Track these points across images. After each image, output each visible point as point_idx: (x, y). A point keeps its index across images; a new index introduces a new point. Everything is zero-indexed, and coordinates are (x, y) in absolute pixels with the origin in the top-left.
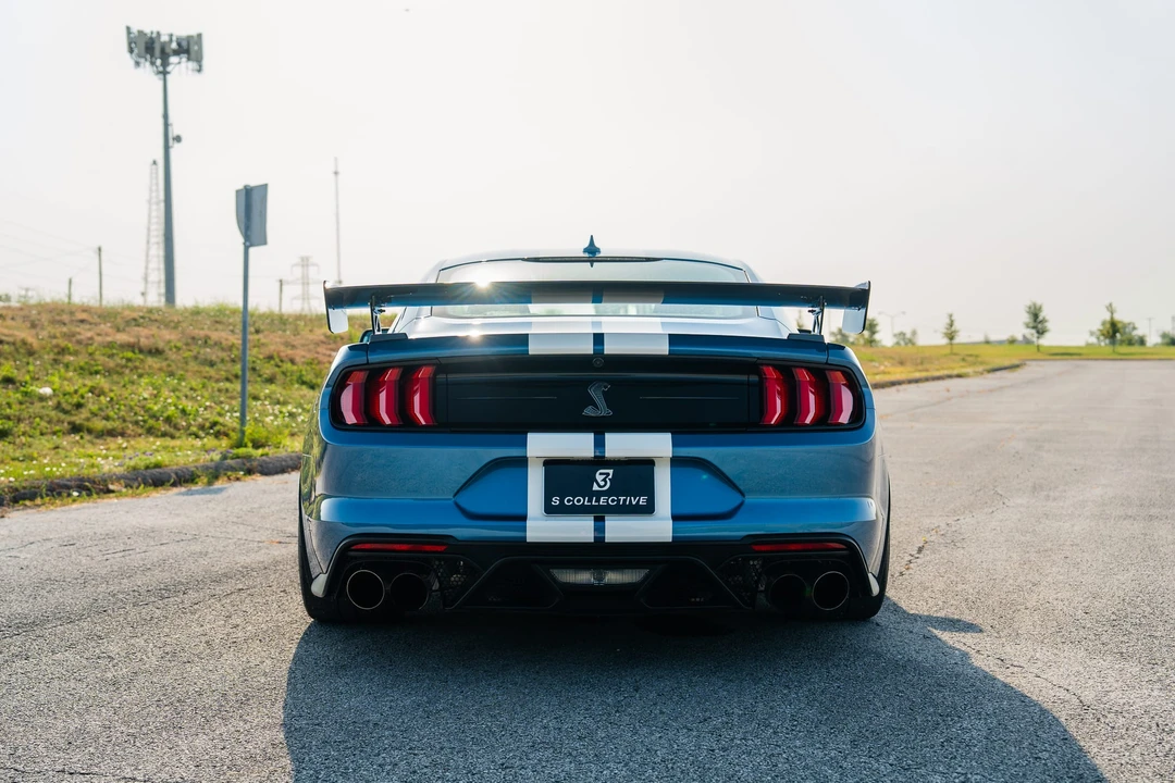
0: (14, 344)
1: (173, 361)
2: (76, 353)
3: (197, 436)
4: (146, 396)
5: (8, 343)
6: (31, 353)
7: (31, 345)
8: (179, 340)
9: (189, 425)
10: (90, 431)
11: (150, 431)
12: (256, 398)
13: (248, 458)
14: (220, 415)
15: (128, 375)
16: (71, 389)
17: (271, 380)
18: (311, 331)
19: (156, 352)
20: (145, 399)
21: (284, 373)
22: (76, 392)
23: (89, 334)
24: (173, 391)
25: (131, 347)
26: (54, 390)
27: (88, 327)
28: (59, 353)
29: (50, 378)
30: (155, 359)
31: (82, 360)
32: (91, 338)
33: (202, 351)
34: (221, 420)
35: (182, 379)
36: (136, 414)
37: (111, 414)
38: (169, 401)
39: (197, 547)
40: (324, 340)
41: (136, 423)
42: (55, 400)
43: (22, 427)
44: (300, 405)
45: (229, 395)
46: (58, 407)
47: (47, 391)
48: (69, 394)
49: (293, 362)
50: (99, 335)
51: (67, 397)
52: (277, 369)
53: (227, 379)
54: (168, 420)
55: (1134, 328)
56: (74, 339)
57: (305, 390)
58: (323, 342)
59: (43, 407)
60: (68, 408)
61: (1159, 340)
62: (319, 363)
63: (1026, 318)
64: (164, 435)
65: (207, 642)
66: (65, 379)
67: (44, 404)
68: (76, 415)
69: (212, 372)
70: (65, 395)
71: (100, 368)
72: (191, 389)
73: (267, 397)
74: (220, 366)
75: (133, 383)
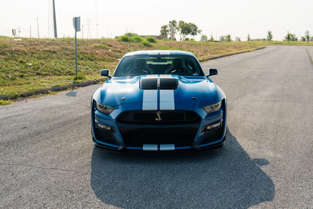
0: (21, 51)
1: (59, 55)
2: (36, 53)
3: (66, 75)
4: (53, 65)
5: (20, 51)
6: (26, 54)
7: (25, 52)
8: (60, 49)
9: (64, 72)
10: (41, 75)
11: (55, 74)
12: (79, 64)
13: (78, 83)
14: (71, 69)
15: (49, 59)
16: (36, 64)
17: (82, 59)
18: (91, 45)
19: (55, 52)
20: (53, 66)
21: (85, 57)
22: (37, 64)
23: (39, 48)
24: (60, 63)
25: (49, 51)
26: (32, 64)
27: (38, 46)
28: (32, 54)
29: (31, 61)
30: (55, 54)
31: (37, 55)
32: (39, 49)
33: (65, 52)
34: (71, 71)
35: (61, 60)
36: (51, 70)
37: (46, 70)
38: (59, 66)
39: (70, 111)
40: (94, 47)
41: (52, 72)
42: (33, 67)
43: (26, 74)
44: (89, 66)
45: (73, 63)
46: (34, 69)
47: (30, 64)
48: (36, 65)
49: (87, 54)
50: (41, 48)
51: (35, 66)
52: (83, 56)
53: (72, 59)
54: (59, 71)
55: (295, 36)
56: (35, 50)
57: (90, 62)
58: (94, 48)
59: (30, 69)
60: (36, 69)
61: (301, 39)
62: (93, 54)
63: (268, 35)
64: (58, 75)
65: (74, 137)
66: (34, 61)
67: (30, 68)
68: (38, 70)
69: (68, 57)
70: (35, 65)
71: (42, 57)
72: (64, 62)
73: (82, 64)
74: (70, 56)
75: (50, 61)
